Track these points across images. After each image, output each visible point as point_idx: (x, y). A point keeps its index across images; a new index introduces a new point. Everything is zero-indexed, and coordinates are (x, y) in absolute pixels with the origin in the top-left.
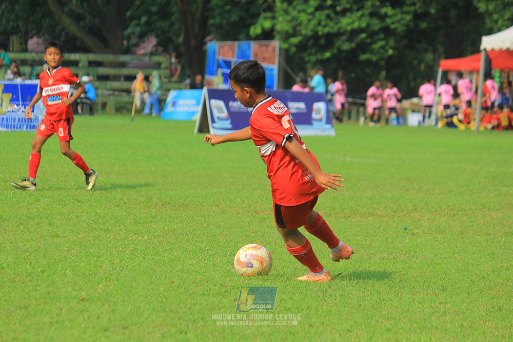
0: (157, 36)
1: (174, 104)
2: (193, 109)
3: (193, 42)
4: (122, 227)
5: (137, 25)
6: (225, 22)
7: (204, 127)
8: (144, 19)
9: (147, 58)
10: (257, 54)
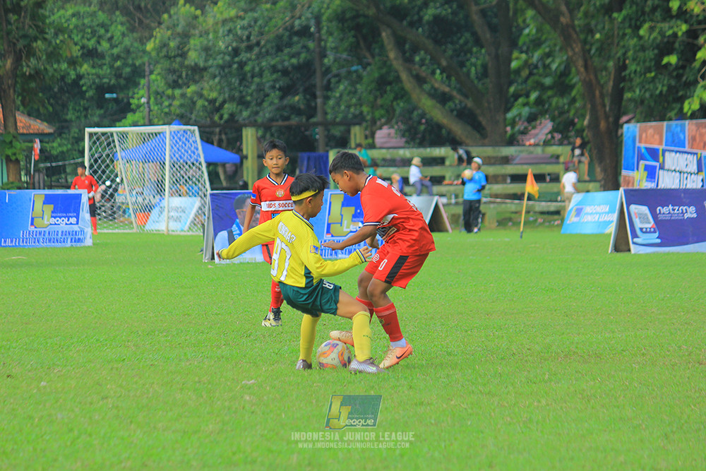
0: (553, 119)
1: (579, 212)
2: (607, 218)
3: (603, 125)
4: (510, 388)
5: (525, 105)
6: (647, 95)
7: (621, 245)
8: (534, 96)
9: (539, 150)
10: (694, 138)
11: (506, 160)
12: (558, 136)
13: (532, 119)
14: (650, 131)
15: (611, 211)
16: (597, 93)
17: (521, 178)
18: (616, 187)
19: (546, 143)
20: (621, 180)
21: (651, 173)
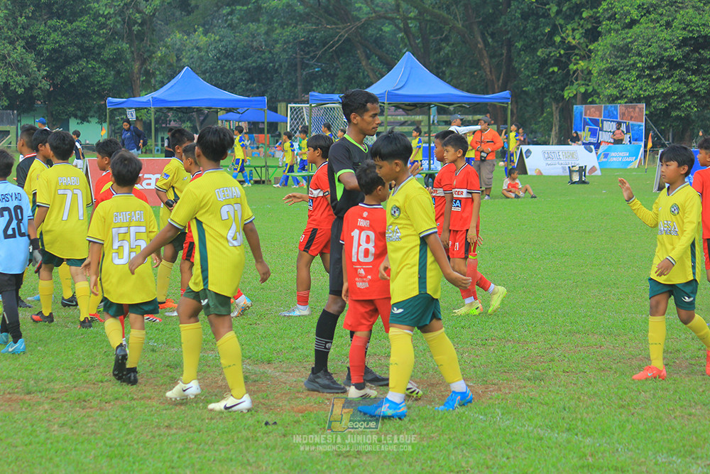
10: (624, 114)
14: (593, 110)
21: (594, 133)
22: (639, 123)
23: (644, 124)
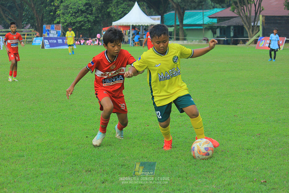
0: (30, 24)
1: (35, 41)
2: (40, 42)
3: (39, 25)
5: (25, 21)
6: (47, 20)
7: (43, 47)
8: (27, 20)
9: (28, 30)
10: (56, 28)
11: (22, 31)
12: (31, 27)
13: (27, 24)
14: (48, 27)
15: (41, 41)
16: (38, 20)
17: (25, 35)
18: (42, 37)
19: (29, 28)
20: (43, 35)
21: (48, 34)
22: (60, 31)
23: (61, 31)
